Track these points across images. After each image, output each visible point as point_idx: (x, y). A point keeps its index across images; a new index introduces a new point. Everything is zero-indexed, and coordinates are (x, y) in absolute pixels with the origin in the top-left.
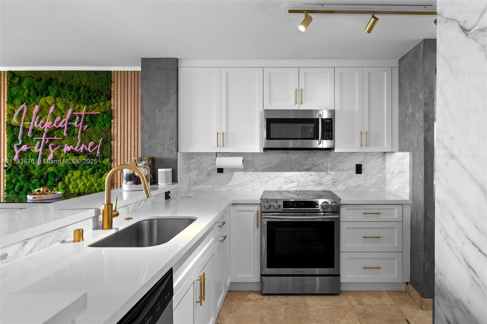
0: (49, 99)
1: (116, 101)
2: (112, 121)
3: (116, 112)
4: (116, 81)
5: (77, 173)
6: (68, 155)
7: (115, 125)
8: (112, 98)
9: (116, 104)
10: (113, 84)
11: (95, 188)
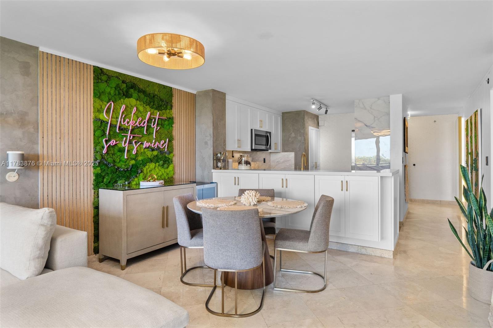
0: (133, 101)
1: (175, 111)
2: (173, 125)
3: (175, 119)
4: (175, 95)
5: (152, 165)
6: (146, 150)
7: (175, 128)
8: (173, 108)
9: (175, 113)
10: (173, 97)
11: (164, 176)
